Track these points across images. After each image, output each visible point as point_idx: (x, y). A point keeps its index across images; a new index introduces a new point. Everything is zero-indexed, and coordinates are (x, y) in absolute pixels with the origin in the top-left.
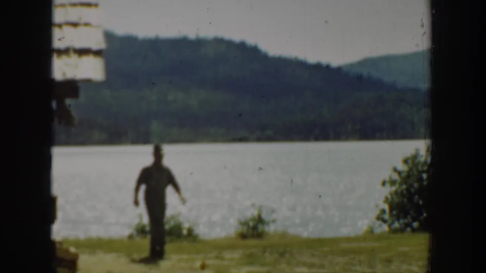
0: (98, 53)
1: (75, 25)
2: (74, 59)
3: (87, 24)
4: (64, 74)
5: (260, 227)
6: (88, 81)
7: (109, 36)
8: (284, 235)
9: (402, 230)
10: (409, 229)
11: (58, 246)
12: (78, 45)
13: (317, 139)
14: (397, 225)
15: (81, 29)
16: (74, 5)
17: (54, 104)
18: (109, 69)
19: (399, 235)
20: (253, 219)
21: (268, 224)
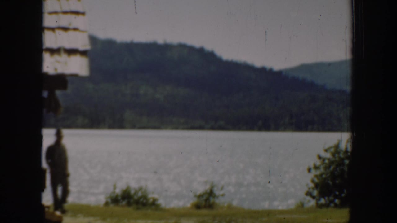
0: (84, 53)
1: (65, 29)
2: (64, 57)
3: (75, 29)
4: (56, 69)
5: (212, 200)
6: (75, 76)
7: (93, 40)
8: (230, 207)
9: (327, 206)
10: (332, 205)
11: (46, 209)
12: (68, 46)
13: (260, 129)
14: (323, 201)
15: (71, 33)
16: (65, 13)
17: (45, 94)
18: (93, 67)
19: (324, 210)
20: (206, 193)
21: (218, 197)
